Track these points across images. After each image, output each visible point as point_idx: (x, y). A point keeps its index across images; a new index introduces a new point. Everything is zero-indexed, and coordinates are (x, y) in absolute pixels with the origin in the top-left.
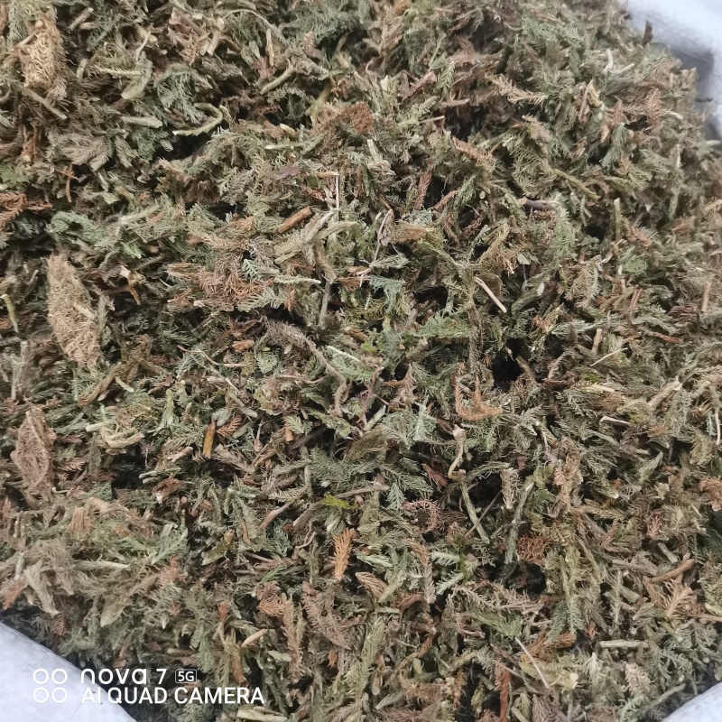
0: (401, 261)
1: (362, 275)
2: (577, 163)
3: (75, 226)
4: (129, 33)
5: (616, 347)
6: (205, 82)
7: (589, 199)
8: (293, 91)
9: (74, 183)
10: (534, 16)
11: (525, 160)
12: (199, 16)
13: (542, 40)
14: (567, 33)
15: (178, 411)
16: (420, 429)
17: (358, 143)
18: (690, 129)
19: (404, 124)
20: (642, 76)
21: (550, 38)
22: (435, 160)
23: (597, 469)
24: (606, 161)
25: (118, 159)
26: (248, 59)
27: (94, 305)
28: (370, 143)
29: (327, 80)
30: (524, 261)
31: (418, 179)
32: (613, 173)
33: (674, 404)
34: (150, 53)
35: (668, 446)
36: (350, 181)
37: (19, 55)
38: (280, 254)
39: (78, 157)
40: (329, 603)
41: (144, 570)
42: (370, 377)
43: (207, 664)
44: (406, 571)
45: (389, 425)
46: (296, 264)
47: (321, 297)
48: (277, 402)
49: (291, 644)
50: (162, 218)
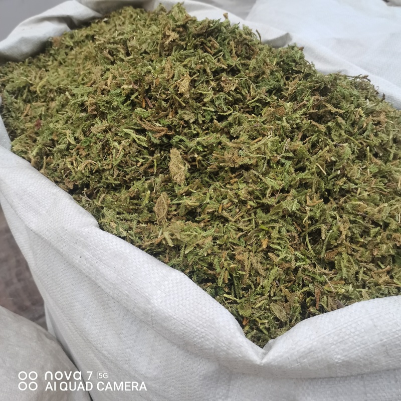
0: (291, 155)
1: (279, 157)
2: (354, 134)
3: (181, 141)
4: (207, 82)
5: (365, 194)
6: (230, 99)
7: (358, 147)
8: (257, 104)
9: (183, 126)
10: (342, 86)
11: (336, 131)
12: (231, 79)
13: (344, 94)
14: (353, 93)
15: (211, 198)
16: (294, 207)
17: (279, 119)
18: (398, 131)
19: (294, 116)
20: (379, 109)
21: (346, 93)
22: (304, 128)
23: (356, 232)
24: (365, 135)
25: (198, 120)
26: (244, 93)
27: (185, 165)
28: (284, 119)
29: (269, 102)
30: (333, 159)
31: (298, 134)
32: (367, 139)
33: (384, 210)
34: (214, 89)
35: (382, 224)
36: (276, 130)
37: (177, 84)
38: (252, 148)
39: (187, 118)
40: (259, 260)
41: (200, 238)
42: (279, 188)
43: (218, 270)
44: (286, 253)
45: (284, 204)
46: (257, 151)
47: (264, 163)
48: (246, 195)
49: (246, 268)
50: (211, 139)
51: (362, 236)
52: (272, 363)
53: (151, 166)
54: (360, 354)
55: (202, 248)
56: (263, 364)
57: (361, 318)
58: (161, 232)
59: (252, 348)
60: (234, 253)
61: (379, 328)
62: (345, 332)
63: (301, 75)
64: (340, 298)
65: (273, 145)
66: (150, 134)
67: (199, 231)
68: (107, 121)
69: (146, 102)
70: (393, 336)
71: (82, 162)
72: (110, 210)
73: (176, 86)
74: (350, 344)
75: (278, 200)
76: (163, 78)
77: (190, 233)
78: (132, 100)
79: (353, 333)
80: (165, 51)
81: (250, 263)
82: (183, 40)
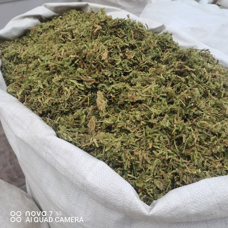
0: (165, 95)
1: (158, 96)
2: (201, 83)
3: (103, 86)
4: (118, 54)
5: (208, 117)
6: (131, 63)
7: (204, 90)
8: (146, 66)
9: (104, 78)
10: (194, 56)
11: (191, 81)
12: (131, 52)
13: (195, 60)
14: (200, 59)
15: (120, 119)
16: (167, 124)
17: (159, 75)
18: (226, 80)
19: (167, 73)
20: (215, 68)
21: (197, 59)
22: (173, 79)
23: (202, 138)
24: (207, 83)
25: (113, 75)
26: (138, 60)
27: (105, 100)
28: (161, 74)
29: (153, 65)
30: (189, 97)
31: (169, 83)
32: (208, 86)
33: (219, 126)
34: (121, 57)
35: (217, 134)
36: (157, 81)
37: (101, 55)
38: (143, 91)
39: (106, 74)
40: (147, 155)
41: (114, 142)
42: (159, 114)
43: (124, 160)
44: (163, 151)
45: (161, 123)
46: (146, 93)
47: (150, 100)
48: (140, 118)
49: (140, 159)
50: (120, 85)
51: (206, 141)
52: (155, 215)
53: (86, 101)
54: (205, 209)
55: (115, 148)
56: (150, 215)
57: (205, 189)
58: (92, 139)
59: (144, 206)
60: (133, 151)
61: (215, 194)
62: (196, 196)
63: (171, 50)
64: (193, 177)
65: (155, 89)
66: (85, 83)
67: (113, 138)
68: (61, 75)
69: (83, 65)
70: (224, 199)
71: (47, 99)
72: (63, 126)
73: (100, 56)
74: (199, 203)
75: (158, 120)
76: (93, 51)
77: (108, 139)
78: (75, 64)
79: (201, 197)
80: (94, 36)
81: (142, 156)
82: (104, 30)
